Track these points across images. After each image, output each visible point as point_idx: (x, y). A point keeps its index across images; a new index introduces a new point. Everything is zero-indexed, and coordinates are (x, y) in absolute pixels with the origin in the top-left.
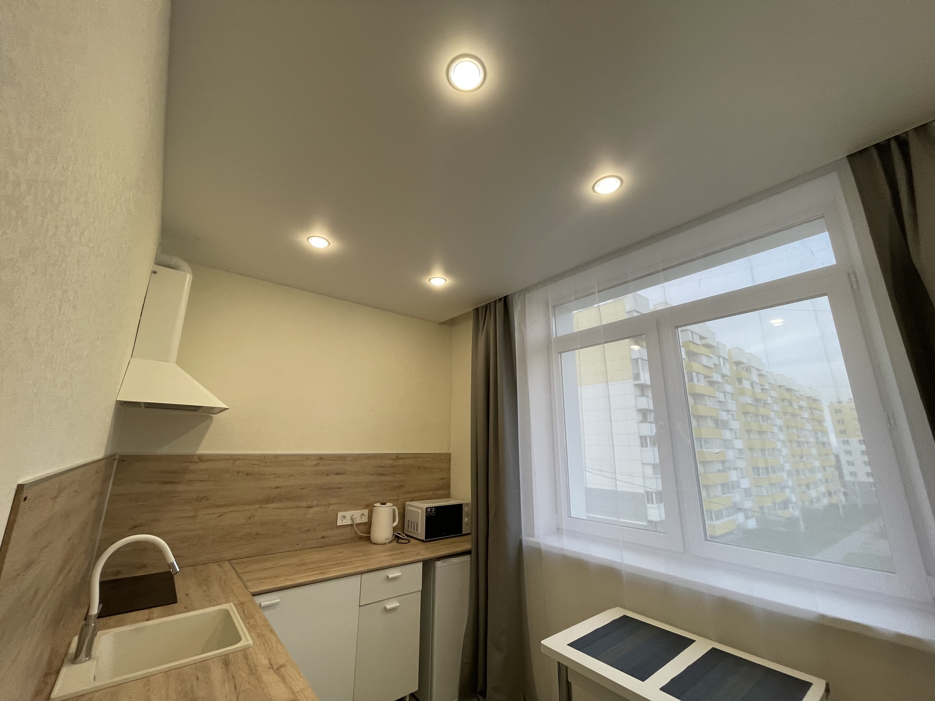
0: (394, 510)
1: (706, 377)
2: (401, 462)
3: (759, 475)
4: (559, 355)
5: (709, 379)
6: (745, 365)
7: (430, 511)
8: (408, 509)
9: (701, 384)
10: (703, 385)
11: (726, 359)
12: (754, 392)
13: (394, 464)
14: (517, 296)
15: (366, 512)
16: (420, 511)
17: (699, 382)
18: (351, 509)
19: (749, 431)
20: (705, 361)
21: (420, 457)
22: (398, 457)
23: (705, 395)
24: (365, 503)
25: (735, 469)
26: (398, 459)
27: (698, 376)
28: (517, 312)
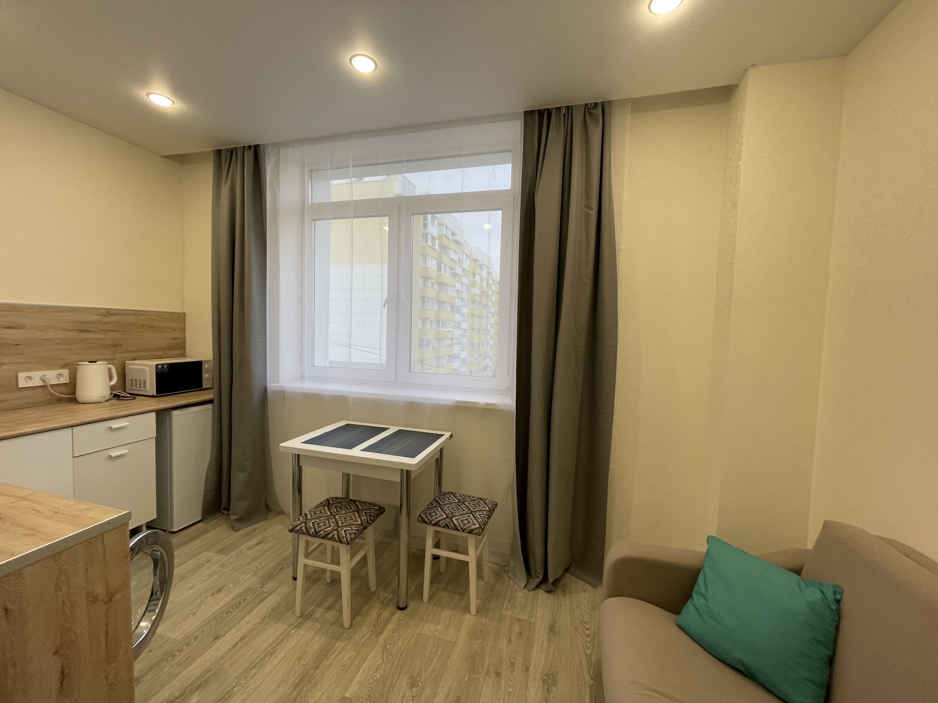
0: (110, 369)
1: (451, 269)
2: (114, 319)
3: (473, 348)
4: (313, 222)
5: (453, 271)
6: (480, 263)
7: (162, 368)
8: (130, 368)
9: (446, 274)
10: (448, 275)
11: (468, 256)
12: (481, 286)
13: (103, 320)
14: (270, 148)
15: (66, 372)
16: (147, 368)
17: (445, 273)
18: (40, 369)
19: (473, 316)
20: (453, 255)
21: (141, 315)
22: (109, 312)
23: (447, 284)
24: (62, 362)
25: (459, 344)
26: (111, 315)
27: (445, 268)
28: (269, 167)
